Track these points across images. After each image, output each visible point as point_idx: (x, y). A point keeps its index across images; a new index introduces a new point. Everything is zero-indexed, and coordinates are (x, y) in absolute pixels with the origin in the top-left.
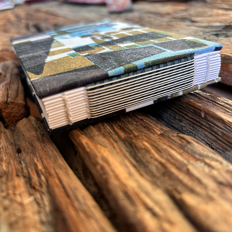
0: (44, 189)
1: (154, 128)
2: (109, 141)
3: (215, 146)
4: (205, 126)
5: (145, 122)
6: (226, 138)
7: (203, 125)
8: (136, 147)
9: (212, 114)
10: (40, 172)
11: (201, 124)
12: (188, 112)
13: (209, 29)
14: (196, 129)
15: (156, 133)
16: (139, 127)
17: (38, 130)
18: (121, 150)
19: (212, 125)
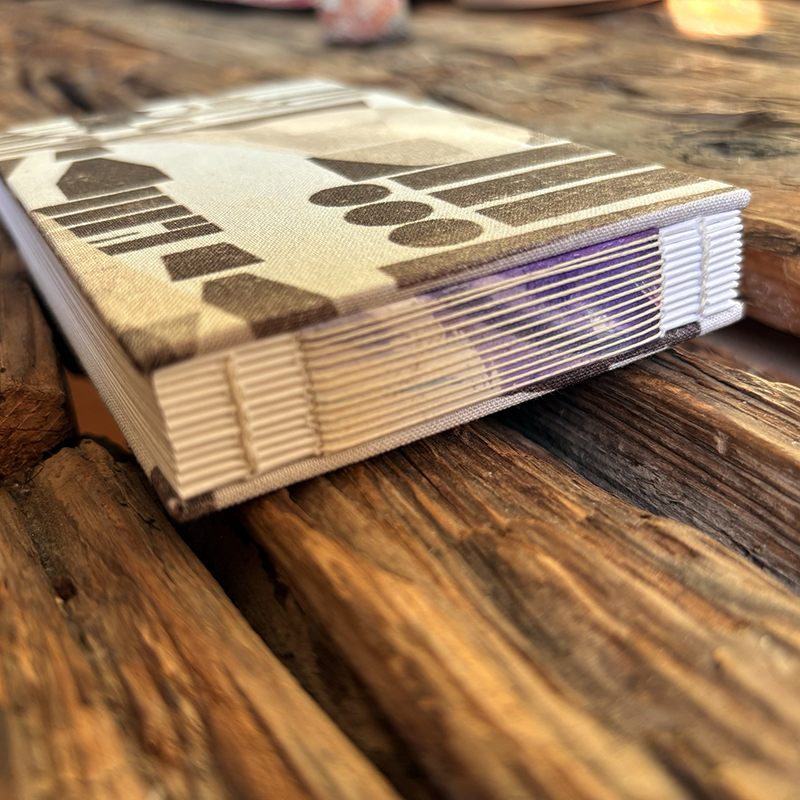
1: (560, 494)
2: (412, 551)
3: (769, 558)
4: (730, 484)
5: (521, 469)
7: (720, 480)
8: (512, 574)
9: (756, 442)
10: (172, 687)
11: (714, 476)
12: (661, 430)
13: (692, 125)
14: (696, 491)
15: (573, 516)
16: (504, 489)
17: (128, 500)
18: (461, 589)
19: (757, 481)
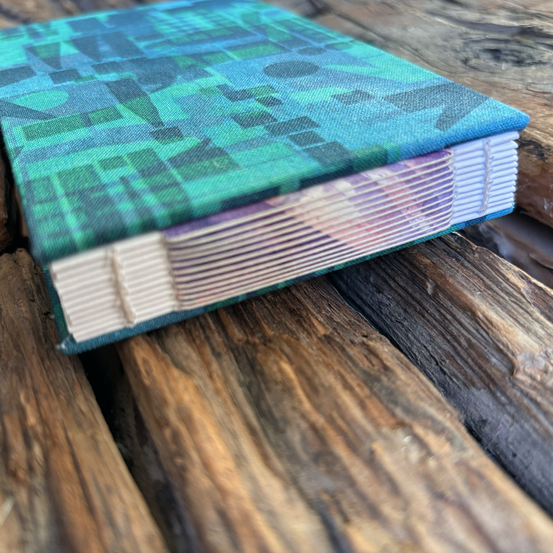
0: (38, 481)
2: (201, 354)
4: (433, 315)
5: (294, 295)
6: (475, 355)
7: (427, 312)
8: (262, 373)
10: (31, 433)
11: (424, 308)
12: (396, 272)
13: (480, 32)
14: (411, 316)
15: (316, 333)
16: (278, 308)
17: (36, 297)
18: (226, 382)
19: (449, 317)
